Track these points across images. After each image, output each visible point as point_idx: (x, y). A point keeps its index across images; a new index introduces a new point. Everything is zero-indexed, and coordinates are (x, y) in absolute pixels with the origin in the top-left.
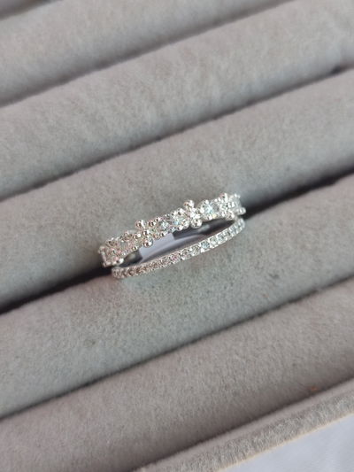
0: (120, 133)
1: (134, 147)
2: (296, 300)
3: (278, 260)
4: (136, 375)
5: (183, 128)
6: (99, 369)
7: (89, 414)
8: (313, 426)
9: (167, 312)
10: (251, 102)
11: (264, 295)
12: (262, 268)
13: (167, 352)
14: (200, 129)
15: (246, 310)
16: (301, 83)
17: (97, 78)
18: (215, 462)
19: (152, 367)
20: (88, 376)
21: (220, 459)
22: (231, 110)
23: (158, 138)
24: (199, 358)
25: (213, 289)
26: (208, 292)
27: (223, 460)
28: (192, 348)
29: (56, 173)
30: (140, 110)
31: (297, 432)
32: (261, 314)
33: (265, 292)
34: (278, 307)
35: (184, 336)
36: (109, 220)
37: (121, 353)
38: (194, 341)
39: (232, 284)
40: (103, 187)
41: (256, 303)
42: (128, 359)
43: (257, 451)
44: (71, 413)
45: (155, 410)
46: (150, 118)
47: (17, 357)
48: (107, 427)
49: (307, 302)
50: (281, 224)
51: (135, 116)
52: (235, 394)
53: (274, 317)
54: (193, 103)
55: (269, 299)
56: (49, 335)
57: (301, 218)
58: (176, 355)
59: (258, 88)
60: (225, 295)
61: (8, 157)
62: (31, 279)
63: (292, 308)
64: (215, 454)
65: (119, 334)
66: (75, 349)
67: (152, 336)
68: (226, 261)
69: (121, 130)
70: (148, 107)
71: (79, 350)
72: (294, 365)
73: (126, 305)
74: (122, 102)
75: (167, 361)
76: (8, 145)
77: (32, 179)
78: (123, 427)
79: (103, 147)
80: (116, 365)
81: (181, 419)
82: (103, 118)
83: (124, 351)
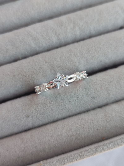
0: (44, 45)
1: (49, 50)
2: (100, 107)
3: (95, 92)
4: (43, 129)
5: (66, 44)
6: (30, 125)
7: (25, 141)
8: (101, 151)
9: (55, 107)
10: (90, 37)
11: (89, 104)
12: (89, 95)
14: (71, 45)
15: (83, 109)
16: (108, 32)
17: (38, 25)
18: (66, 161)
19: (48, 127)
20: (26, 128)
21: (68, 160)
22: (83, 39)
23: (57, 48)
24: (65, 124)
25: (71, 101)
26: (69, 102)
28: (63, 121)
30: (51, 37)
31: (95, 153)
32: (88, 111)
33: (89, 103)
34: (94, 109)
35: (60, 116)
36: (38, 75)
37: (38, 120)
38: (64, 118)
39: (78, 99)
40: (36, 63)
41: (88, 107)
42: (40, 123)
43: (81, 158)
44: (19, 140)
45: (48, 141)
46: (55, 40)
47: (2, 119)
48: (31, 146)
49: (104, 108)
50: (97, 80)
51: (49, 39)
52: (76, 138)
53: (92, 112)
54: (70, 36)
55: (91, 106)
56: (14, 112)
57: (104, 78)
58: (57, 123)
59: (93, 32)
60: (75, 103)
61: (5, 50)
62: (10, 93)
63: (99, 110)
64: (66, 158)
65: (38, 114)
66: (22, 118)
67: (49, 115)
69: (44, 44)
70: (54, 37)
71: (24, 118)
72: (97, 129)
73: (41, 104)
74: (45, 34)
75: (54, 125)
76: (5, 46)
77: (13, 58)
78: (36, 146)
79: (38, 49)
80: (36, 124)
81: (57, 145)
82: (38, 39)
83: (39, 120)
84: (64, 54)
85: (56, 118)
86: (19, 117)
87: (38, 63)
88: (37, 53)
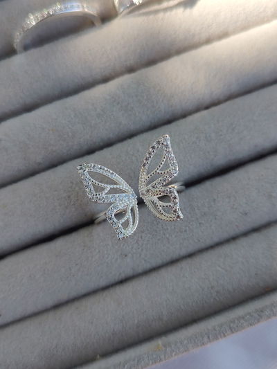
0: (144, 118)
2: (256, 230)
3: (246, 203)
4: (153, 277)
5: (185, 115)
6: (128, 271)
7: (123, 303)
8: (269, 317)
9: (173, 236)
11: (237, 226)
12: (236, 208)
13: (173, 262)
15: (225, 236)
18: (206, 339)
19: (163, 272)
20: (123, 276)
21: (209, 337)
24: (195, 268)
26: (200, 224)
27: (211, 338)
28: (189, 261)
29: (101, 144)
30: (157, 103)
31: (259, 321)
32: (234, 238)
33: (237, 224)
34: (246, 234)
35: (184, 252)
37: (143, 262)
38: (191, 255)
39: (216, 219)
41: (232, 231)
42: (148, 266)
43: (233, 333)
44: (112, 302)
45: (166, 301)
46: (164, 108)
47: (77, 265)
48: (135, 312)
49: (265, 232)
50: (249, 179)
52: (217, 292)
53: (243, 242)
55: (240, 228)
56: (97, 251)
57: (262, 175)
58: (179, 264)
61: (70, 134)
62: (86, 215)
63: (255, 236)
65: (142, 250)
67: (164, 251)
68: (212, 203)
69: (144, 116)
71: (117, 259)
75: (173, 270)
76: (70, 126)
77: (85, 148)
78: (145, 311)
80: (140, 270)
81: (182, 307)
83: (145, 261)
84: (186, 137)
85: (175, 255)
86: (107, 258)
87: (136, 157)
88: (131, 135)
